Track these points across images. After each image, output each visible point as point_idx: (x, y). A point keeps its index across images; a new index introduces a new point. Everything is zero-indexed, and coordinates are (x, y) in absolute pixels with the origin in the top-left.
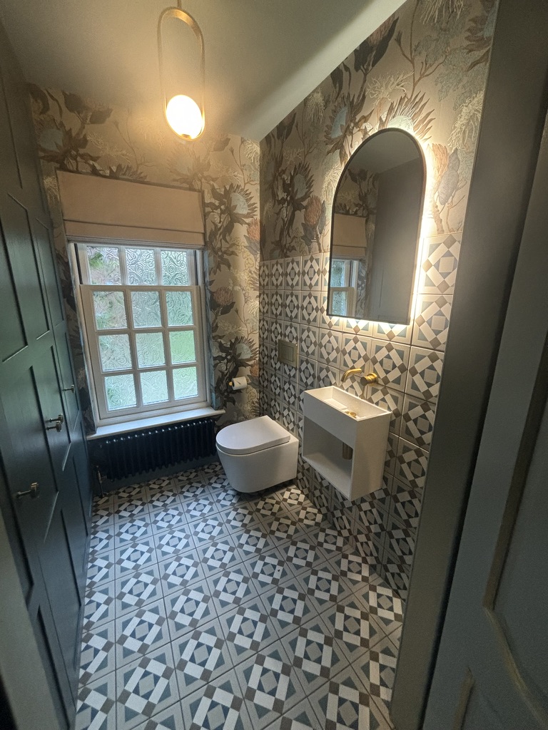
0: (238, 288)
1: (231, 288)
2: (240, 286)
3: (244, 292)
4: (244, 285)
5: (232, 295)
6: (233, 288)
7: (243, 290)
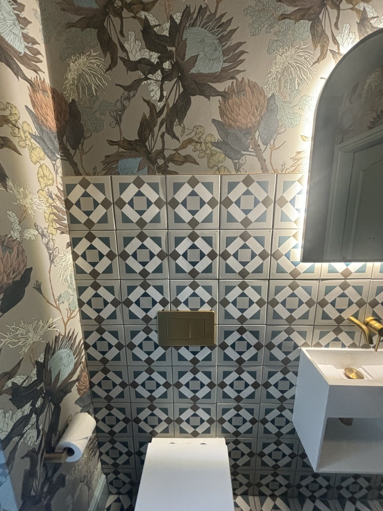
0: (31, 233)
1: (16, 235)
2: (36, 227)
3: (45, 240)
4: (43, 224)
5: (21, 252)
6: (21, 233)
7: (43, 235)
